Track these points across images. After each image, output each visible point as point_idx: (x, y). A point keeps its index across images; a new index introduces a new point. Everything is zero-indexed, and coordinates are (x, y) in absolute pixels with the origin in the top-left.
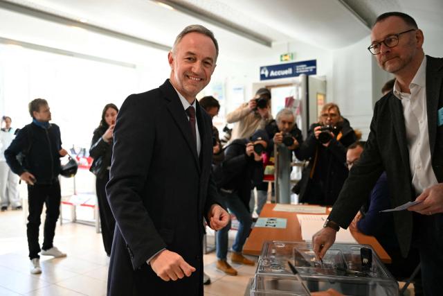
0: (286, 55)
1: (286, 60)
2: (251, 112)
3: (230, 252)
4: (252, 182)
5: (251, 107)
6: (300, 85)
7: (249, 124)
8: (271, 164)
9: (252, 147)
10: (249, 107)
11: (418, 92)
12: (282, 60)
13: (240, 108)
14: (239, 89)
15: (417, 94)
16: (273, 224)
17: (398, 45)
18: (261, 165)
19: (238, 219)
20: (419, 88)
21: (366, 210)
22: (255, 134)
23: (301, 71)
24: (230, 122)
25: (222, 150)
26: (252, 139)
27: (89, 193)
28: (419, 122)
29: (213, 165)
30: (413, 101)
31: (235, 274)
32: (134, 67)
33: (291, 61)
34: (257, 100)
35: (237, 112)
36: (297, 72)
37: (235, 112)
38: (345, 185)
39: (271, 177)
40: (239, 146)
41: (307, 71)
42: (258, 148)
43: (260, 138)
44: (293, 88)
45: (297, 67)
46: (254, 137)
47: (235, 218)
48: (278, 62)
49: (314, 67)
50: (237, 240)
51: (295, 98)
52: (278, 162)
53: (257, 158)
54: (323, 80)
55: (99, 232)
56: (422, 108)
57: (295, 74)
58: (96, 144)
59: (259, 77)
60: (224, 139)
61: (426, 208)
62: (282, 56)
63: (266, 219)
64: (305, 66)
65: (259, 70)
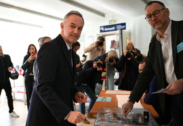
0: (112, 21)
1: (112, 23)
2: (95, 47)
3: (86, 112)
4: (96, 80)
5: (95, 45)
6: (118, 34)
7: (94, 54)
8: (105, 71)
9: (96, 64)
10: (94, 45)
11: (168, 38)
12: (110, 23)
13: (90, 46)
14: (91, 37)
15: (167, 38)
16: (105, 100)
17: (160, 16)
18: (100, 72)
19: (90, 97)
20: (168, 35)
21: (148, 92)
22: (97, 58)
23: (119, 28)
24: (86, 52)
25: (81, 66)
26: (96, 60)
27: (21, 86)
28: (169, 51)
29: (77, 73)
30: (166, 42)
31: (89, 123)
32: (42, 27)
33: (114, 24)
34: (98, 42)
35: (89, 48)
36: (117, 28)
37: (88, 48)
38: (137, 82)
39: (105, 78)
40: (90, 63)
41: (122, 28)
42: (98, 64)
43: (99, 60)
44: (115, 36)
45: (117, 26)
46: (97, 59)
47: (88, 97)
48: (108, 24)
49: (124, 26)
50: (89, 107)
51: (116, 40)
52: (108, 70)
53: (98, 69)
54: (129, 32)
55: (25, 105)
56: (170, 45)
57: (116, 30)
58: (25, 63)
59: (99, 31)
60: (83, 60)
61: (171, 92)
62: (110, 21)
63: (102, 98)
64: (120, 26)
65: (99, 28)
